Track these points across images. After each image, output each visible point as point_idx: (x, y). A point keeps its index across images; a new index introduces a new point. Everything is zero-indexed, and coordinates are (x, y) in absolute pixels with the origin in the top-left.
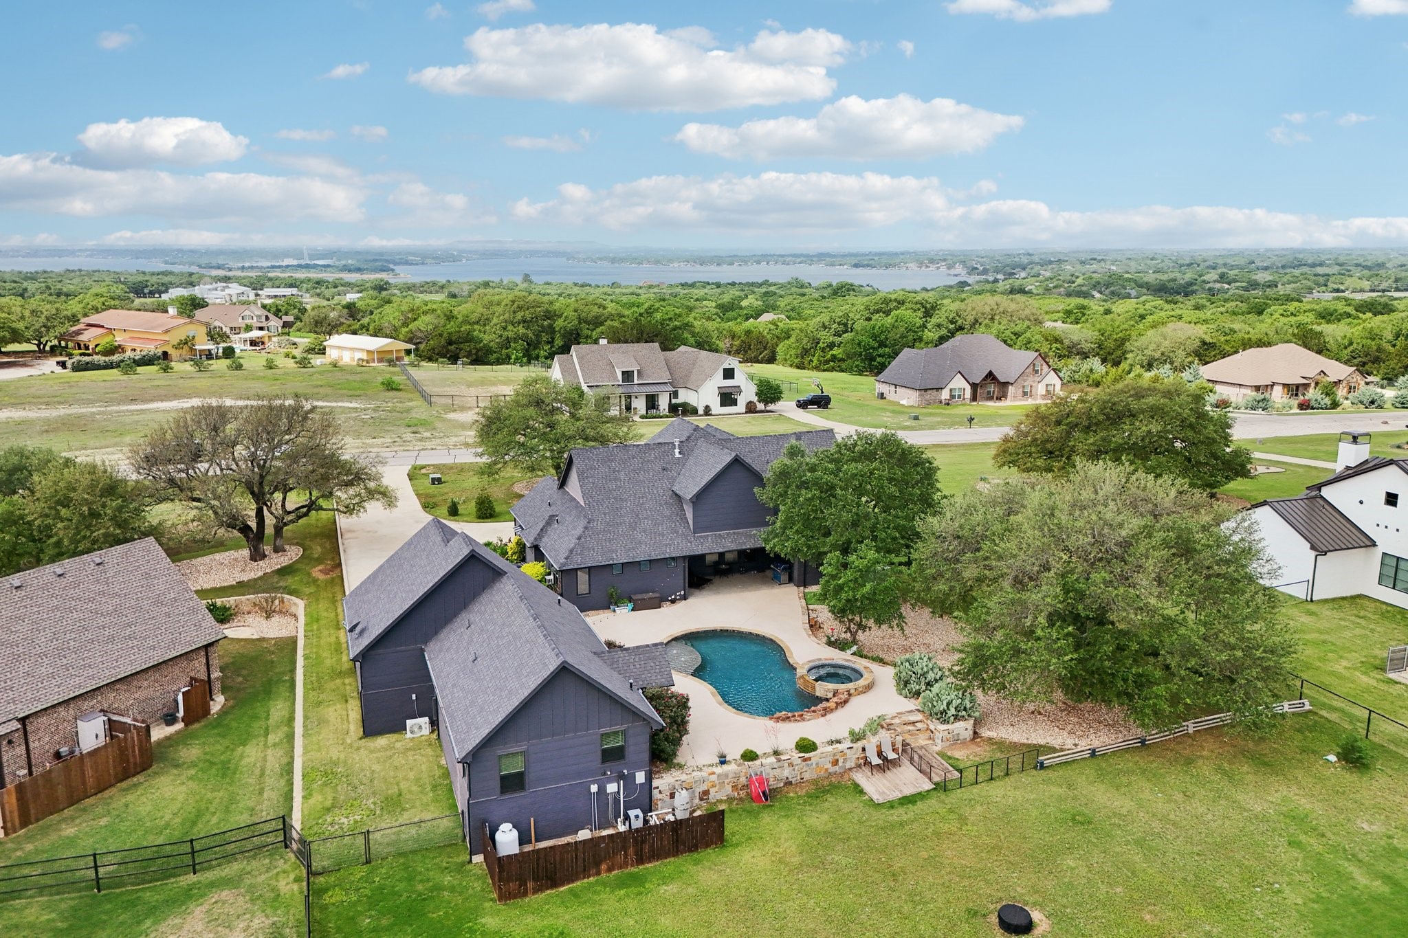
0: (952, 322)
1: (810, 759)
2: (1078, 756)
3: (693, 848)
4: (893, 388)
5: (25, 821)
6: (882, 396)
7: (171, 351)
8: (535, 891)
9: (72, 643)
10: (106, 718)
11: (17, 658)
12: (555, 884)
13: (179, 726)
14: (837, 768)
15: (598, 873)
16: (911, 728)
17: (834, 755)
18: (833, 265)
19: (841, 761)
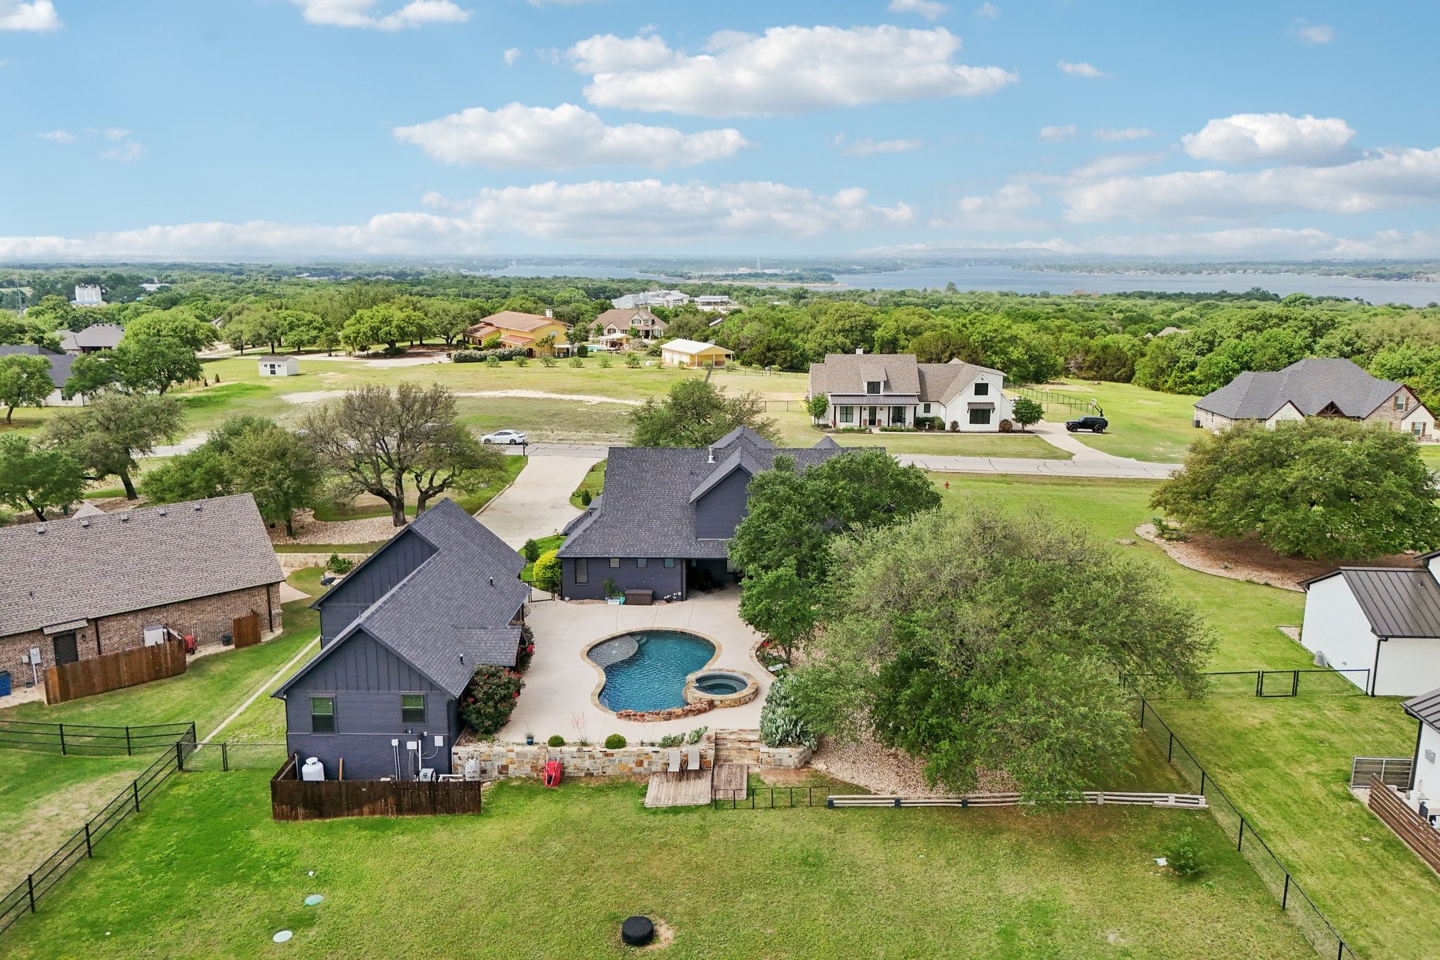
0: (1348, 344)
1: (612, 755)
2: (880, 804)
3: (451, 810)
4: (1210, 415)
5: (65, 696)
6: (1198, 424)
7: (535, 348)
8: (306, 817)
9: (153, 568)
10: (165, 630)
11: (105, 574)
12: (321, 815)
13: (232, 647)
14: (641, 769)
15: (361, 814)
16: (743, 745)
17: (638, 756)
18: (1329, 275)
19: (646, 764)
